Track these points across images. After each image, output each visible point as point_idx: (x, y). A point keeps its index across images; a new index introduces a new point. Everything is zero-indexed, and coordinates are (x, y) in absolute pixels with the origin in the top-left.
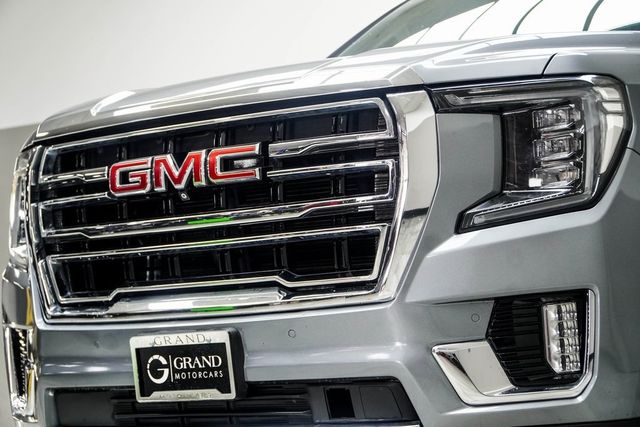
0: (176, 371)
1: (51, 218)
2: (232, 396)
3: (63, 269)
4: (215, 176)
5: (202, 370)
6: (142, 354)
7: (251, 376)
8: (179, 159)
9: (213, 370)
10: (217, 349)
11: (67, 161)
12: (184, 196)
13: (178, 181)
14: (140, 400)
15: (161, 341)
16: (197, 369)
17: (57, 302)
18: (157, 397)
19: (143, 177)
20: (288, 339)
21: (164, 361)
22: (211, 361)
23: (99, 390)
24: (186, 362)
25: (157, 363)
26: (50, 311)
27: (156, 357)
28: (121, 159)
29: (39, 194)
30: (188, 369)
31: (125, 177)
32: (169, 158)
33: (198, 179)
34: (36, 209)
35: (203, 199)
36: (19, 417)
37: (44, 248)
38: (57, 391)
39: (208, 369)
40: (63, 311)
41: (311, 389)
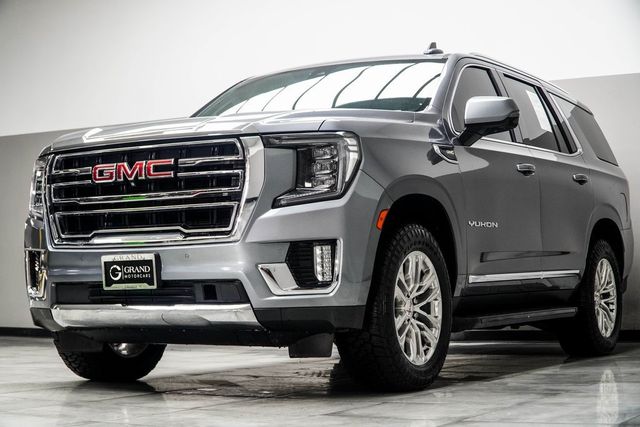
0: (125, 274)
1: (58, 192)
2: (155, 287)
3: (63, 219)
4: (150, 175)
5: (139, 273)
6: (108, 265)
7: (164, 278)
9: (145, 273)
10: (149, 263)
11: (68, 163)
12: (133, 184)
13: (131, 176)
14: (106, 288)
15: (118, 258)
16: (137, 273)
17: (59, 237)
18: (115, 287)
19: (112, 173)
20: (185, 258)
21: (119, 269)
22: (144, 269)
23: (82, 283)
24: (131, 269)
25: (115, 269)
26: (56, 242)
27: (115, 266)
28: (98, 163)
29: (51, 180)
30: (132, 273)
31: (101, 173)
32: (125, 164)
33: (141, 175)
34: (50, 189)
35: (142, 186)
36: (32, 298)
37: (53, 208)
38: (57, 284)
39: (143, 273)
40: (63, 242)
41: (196, 285)
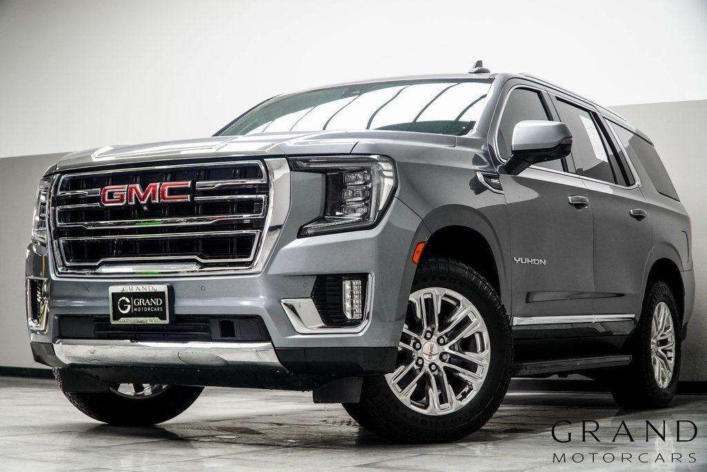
0: (134, 306)
1: (64, 216)
2: (167, 322)
3: (68, 245)
4: (164, 198)
5: (150, 307)
6: (116, 296)
7: (178, 311)
8: (144, 187)
9: (156, 307)
10: (160, 295)
11: (75, 184)
12: (145, 208)
13: (143, 200)
14: (113, 322)
15: (127, 289)
16: (147, 306)
17: (64, 265)
18: (123, 321)
19: (122, 196)
20: (201, 291)
21: (128, 301)
22: (156, 302)
23: (87, 316)
24: (141, 302)
25: (124, 302)
26: (60, 270)
27: (123, 298)
28: (108, 185)
29: (57, 201)
30: (142, 306)
31: (111, 195)
32: (138, 186)
33: (154, 199)
34: (54, 211)
35: (155, 210)
36: (33, 331)
37: (58, 233)
38: (61, 317)
39: (154, 306)
40: (67, 270)
41: (212, 320)
